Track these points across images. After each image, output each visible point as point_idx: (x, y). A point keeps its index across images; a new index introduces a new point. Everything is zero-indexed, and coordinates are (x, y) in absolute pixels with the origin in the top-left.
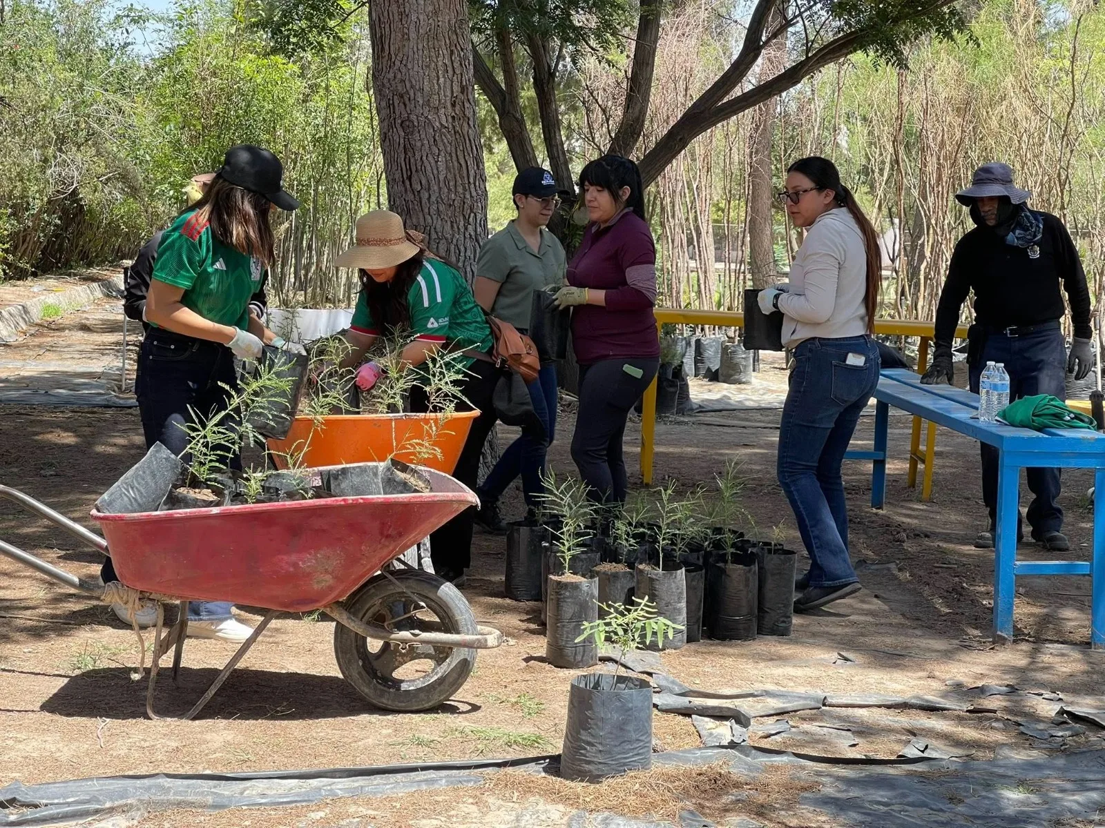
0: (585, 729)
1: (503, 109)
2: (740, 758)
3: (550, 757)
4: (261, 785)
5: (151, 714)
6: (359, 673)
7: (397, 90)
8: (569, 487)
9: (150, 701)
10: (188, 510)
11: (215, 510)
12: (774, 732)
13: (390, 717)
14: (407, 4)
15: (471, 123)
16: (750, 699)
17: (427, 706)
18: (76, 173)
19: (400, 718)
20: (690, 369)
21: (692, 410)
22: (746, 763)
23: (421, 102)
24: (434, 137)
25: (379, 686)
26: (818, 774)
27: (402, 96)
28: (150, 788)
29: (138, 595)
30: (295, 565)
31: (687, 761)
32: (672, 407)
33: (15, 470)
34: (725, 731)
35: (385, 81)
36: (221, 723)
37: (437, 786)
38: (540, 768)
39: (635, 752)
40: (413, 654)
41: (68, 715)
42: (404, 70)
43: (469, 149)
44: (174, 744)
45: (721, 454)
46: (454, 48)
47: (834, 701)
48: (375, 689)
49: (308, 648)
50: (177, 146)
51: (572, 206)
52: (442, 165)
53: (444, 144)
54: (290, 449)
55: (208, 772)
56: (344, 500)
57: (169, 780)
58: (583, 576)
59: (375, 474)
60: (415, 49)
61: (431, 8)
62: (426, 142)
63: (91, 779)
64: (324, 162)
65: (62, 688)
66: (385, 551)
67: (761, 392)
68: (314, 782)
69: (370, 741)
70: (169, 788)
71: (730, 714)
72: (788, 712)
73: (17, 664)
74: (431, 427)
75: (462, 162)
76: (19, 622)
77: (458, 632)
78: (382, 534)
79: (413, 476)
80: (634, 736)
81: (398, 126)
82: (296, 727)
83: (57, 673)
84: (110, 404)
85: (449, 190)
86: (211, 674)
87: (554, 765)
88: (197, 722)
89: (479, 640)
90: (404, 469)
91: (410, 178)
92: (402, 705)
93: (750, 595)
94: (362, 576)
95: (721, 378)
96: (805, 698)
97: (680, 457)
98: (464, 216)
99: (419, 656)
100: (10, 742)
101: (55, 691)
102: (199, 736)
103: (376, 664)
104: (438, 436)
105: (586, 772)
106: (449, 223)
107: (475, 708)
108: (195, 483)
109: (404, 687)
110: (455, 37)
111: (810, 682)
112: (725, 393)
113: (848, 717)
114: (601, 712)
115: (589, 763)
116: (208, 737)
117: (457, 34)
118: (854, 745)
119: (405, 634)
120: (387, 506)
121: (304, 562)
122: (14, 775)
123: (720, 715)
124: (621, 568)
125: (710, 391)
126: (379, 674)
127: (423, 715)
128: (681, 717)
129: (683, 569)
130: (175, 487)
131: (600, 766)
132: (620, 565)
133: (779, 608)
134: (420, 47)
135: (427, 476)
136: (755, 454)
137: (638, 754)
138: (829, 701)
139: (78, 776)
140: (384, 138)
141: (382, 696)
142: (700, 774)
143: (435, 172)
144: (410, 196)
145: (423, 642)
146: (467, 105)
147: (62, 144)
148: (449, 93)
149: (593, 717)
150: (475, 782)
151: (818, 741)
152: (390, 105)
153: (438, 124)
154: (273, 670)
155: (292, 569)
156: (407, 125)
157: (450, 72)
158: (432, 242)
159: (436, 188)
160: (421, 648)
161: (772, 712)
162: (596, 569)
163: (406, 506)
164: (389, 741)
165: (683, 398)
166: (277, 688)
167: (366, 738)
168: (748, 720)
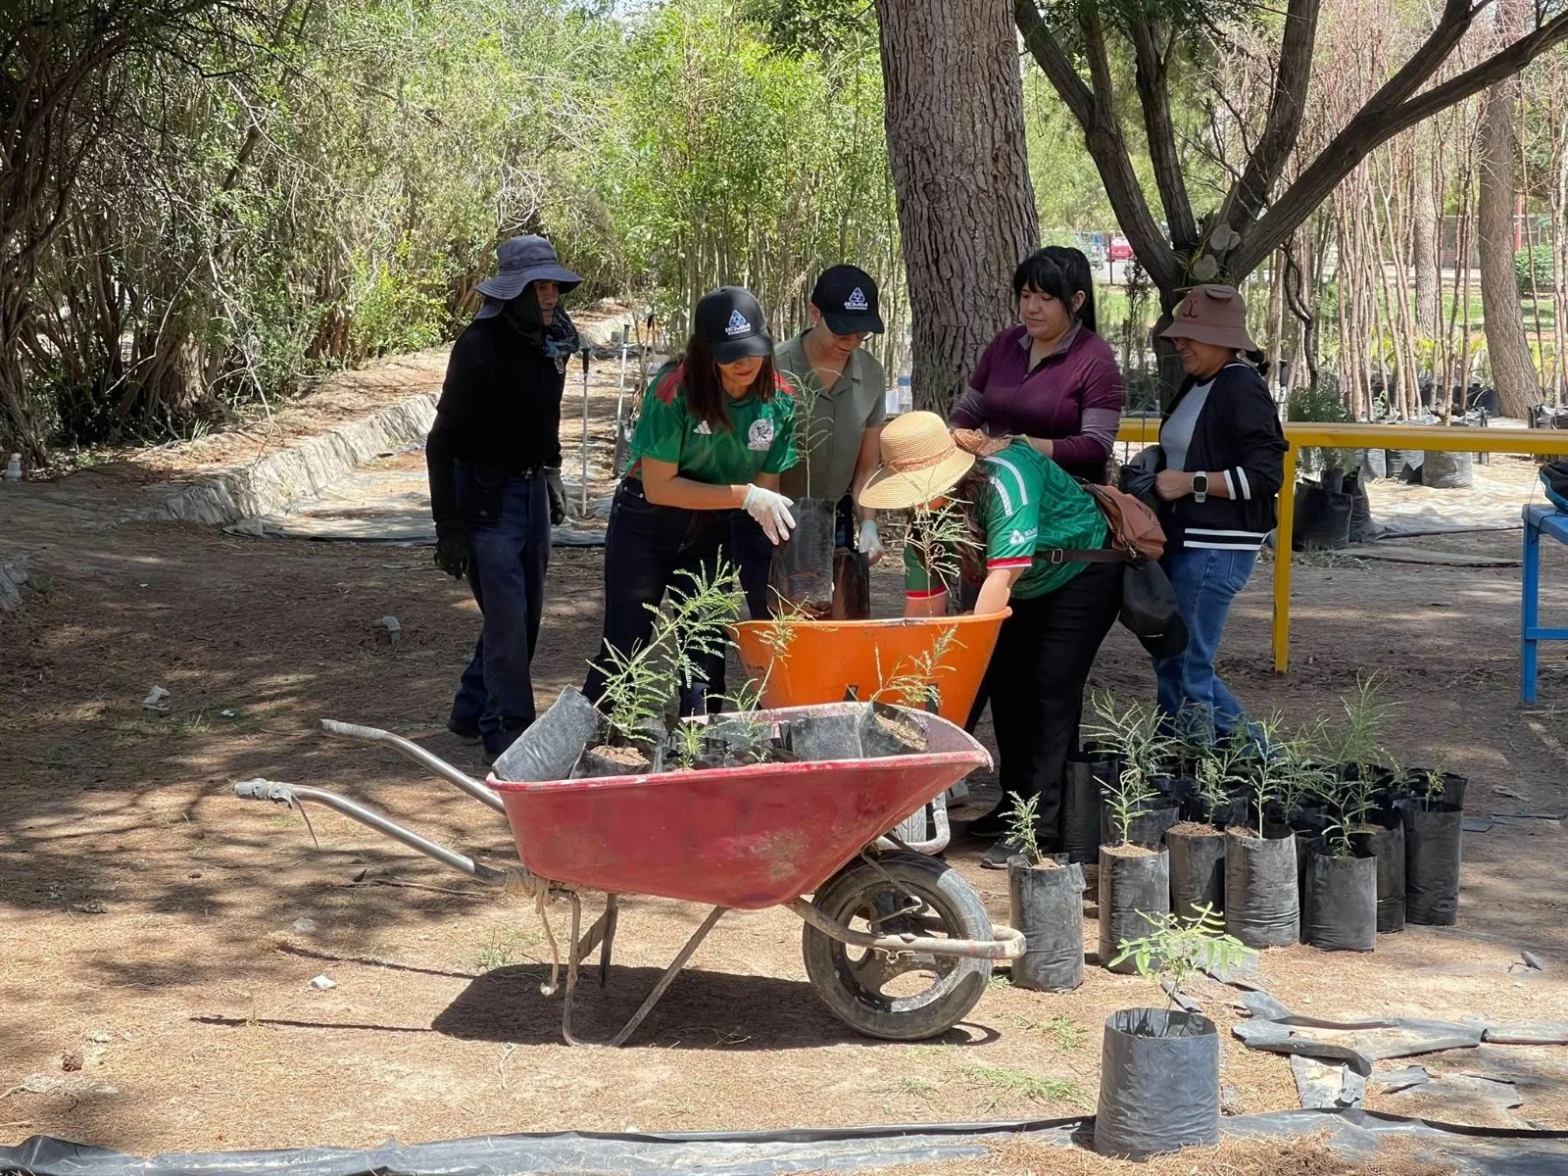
0: (1126, 1088)
1: (1091, 122)
2: (1346, 1127)
3: (1084, 1119)
4: (696, 1150)
5: (568, 1039)
6: (836, 988)
7: (917, 142)
8: (1136, 717)
9: (566, 1021)
10: (606, 778)
11: (641, 779)
12: (1402, 1084)
13: (876, 1048)
14: (930, 26)
15: (1020, 182)
16: (1378, 1030)
17: (926, 1033)
18: (534, 195)
19: (890, 1050)
20: (1379, 467)
21: (1373, 535)
22: (1354, 1134)
23: (950, 158)
24: (969, 205)
25: (862, 1006)
26: (1456, 1152)
27: (924, 150)
28: (553, 1155)
29: (549, 885)
30: (746, 850)
31: (1272, 1129)
32: (1343, 534)
33: (431, 653)
34: (1332, 1082)
35: (902, 130)
36: (657, 1053)
37: (925, 1159)
38: (1067, 1135)
39: (1194, 1121)
40: (906, 964)
41: (466, 1037)
42: (926, 116)
43: (1018, 219)
44: (594, 1084)
45: (1396, 621)
46: (994, 82)
47: (1498, 1035)
48: (857, 1009)
49: (779, 938)
50: (657, 171)
51: (1191, 254)
52: (980, 244)
53: (983, 213)
54: (738, 691)
55: (632, 1130)
56: (808, 766)
57: (582, 1140)
58: (1149, 847)
59: (851, 727)
60: (942, 86)
61: (963, 29)
62: (957, 212)
63: (484, 1138)
64: (854, 187)
65: (463, 996)
66: (864, 832)
67: (1484, 500)
68: (766, 1147)
69: (846, 1085)
70: (580, 1154)
71: (1343, 1056)
72: (1430, 1052)
73: (409, 959)
74: (924, 661)
75: (1008, 236)
76: (415, 894)
77: (965, 937)
78: (858, 809)
79: (903, 724)
80: (1192, 1100)
81: (919, 191)
82: (750, 1060)
83: (458, 971)
84: (563, 541)
85: (990, 276)
86: (653, 975)
87: (1087, 1132)
88: (627, 1050)
89: (993, 948)
90: (892, 714)
91: (936, 262)
92: (892, 1032)
93: (1393, 869)
94: (836, 863)
95: (1425, 479)
96: (1457, 1032)
97: (1335, 627)
98: (1012, 312)
99: (913, 967)
100: (390, 1078)
101: (452, 999)
102: (626, 1072)
103: (859, 976)
104: (934, 672)
105: (1127, 1146)
106: (990, 322)
107: (993, 1036)
108: (617, 740)
109: (896, 1007)
110: (996, 66)
111: (1472, 1001)
112: (1429, 503)
113: (1515, 1059)
114: (1144, 1066)
115: (1131, 1133)
116: (639, 1073)
117: (999, 62)
118: (1515, 1107)
119: (894, 939)
120: (864, 774)
121: (757, 847)
122: (391, 1127)
123: (1330, 1057)
124: (1207, 831)
125: (1406, 499)
126: (862, 989)
127: (920, 1046)
128: (1276, 1057)
129: (1293, 837)
130: (591, 746)
131: (1146, 1139)
132: (1206, 827)
133: (1438, 887)
134: (949, 82)
135: (923, 723)
136: (1447, 620)
137: (1198, 1124)
138: (1492, 1035)
139: (469, 1131)
140: (902, 206)
141: (865, 1019)
142: (1284, 1153)
143: (971, 253)
144: (937, 286)
145: (918, 950)
146: (1014, 158)
147: (517, 154)
148: (988, 144)
149: (1134, 1072)
150: (978, 1155)
151: (1464, 1100)
152: (909, 163)
153: (973, 187)
154: (731, 972)
155: (741, 856)
156: (932, 190)
157: (991, 115)
158: (968, 349)
159: (972, 274)
160: (917, 957)
161: (1407, 1052)
162: (1172, 831)
163: (890, 773)
164: (873, 1085)
165: (1359, 518)
166: (733, 999)
167: (842, 1080)
168: (1368, 1066)
